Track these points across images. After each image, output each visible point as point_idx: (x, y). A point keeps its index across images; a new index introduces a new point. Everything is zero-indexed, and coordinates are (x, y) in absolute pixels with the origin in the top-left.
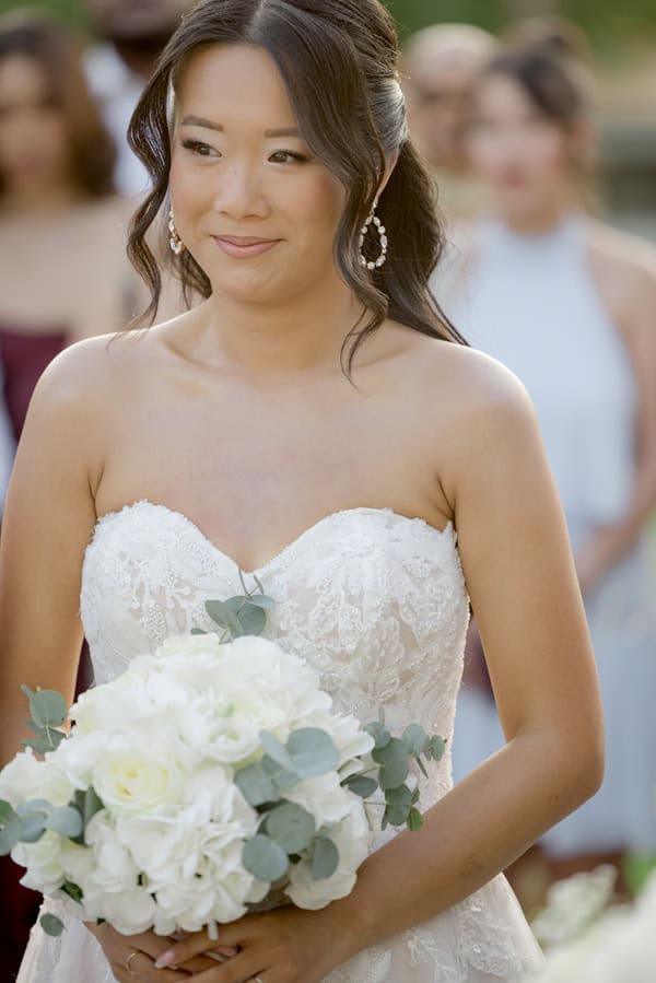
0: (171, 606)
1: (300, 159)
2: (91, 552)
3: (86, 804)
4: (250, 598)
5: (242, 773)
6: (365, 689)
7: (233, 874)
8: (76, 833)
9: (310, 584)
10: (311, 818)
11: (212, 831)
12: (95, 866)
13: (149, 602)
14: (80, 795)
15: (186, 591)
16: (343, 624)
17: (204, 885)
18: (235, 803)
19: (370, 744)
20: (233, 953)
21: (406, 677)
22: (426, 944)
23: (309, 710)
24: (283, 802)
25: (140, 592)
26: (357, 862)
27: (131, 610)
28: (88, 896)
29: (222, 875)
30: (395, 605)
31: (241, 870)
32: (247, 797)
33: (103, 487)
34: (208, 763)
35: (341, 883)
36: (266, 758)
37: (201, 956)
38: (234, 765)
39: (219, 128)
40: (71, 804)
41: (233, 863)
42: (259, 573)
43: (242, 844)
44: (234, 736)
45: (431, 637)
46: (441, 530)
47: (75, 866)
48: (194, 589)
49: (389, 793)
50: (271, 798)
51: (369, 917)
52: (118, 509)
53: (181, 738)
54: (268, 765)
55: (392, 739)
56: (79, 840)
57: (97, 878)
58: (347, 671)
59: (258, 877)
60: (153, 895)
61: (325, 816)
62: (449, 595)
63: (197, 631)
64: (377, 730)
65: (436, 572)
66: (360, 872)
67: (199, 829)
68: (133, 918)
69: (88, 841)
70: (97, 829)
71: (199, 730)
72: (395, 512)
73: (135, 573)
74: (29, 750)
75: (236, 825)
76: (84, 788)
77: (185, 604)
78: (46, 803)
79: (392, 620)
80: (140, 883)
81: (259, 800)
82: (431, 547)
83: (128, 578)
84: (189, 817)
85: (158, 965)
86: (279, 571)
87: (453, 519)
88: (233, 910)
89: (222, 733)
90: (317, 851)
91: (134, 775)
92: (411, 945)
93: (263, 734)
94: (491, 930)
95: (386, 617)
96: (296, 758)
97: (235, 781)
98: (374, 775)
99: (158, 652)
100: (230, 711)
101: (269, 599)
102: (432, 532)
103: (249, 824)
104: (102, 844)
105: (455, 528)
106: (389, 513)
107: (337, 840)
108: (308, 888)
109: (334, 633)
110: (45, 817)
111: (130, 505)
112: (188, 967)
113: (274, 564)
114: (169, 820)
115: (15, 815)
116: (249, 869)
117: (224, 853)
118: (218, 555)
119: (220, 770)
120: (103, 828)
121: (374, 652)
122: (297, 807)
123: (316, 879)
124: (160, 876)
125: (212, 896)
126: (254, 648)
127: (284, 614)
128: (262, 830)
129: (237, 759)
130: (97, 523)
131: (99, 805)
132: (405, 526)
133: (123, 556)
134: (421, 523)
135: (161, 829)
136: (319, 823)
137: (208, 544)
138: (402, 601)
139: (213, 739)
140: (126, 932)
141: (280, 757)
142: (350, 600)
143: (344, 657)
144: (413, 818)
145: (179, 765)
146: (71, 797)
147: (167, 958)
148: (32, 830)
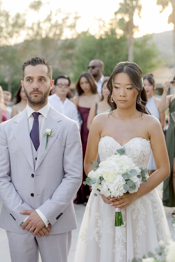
0: (111, 150)
1: (131, 89)
2: (100, 143)
3: (101, 179)
4: (123, 149)
5: (123, 175)
6: (138, 162)
7: (122, 190)
8: (100, 183)
9: (131, 148)
10: (133, 182)
11: (119, 183)
12: (102, 187)
13: (108, 150)
14: (100, 177)
15: (113, 148)
16: (135, 153)
17: (118, 191)
18: (122, 179)
19: (140, 171)
20: (120, 199)
21: (143, 161)
22: (145, 197)
23: (132, 166)
24: (129, 179)
25: (107, 149)
26: (138, 187)
27: (106, 151)
28: (101, 191)
29: (121, 190)
30: (142, 151)
31: (123, 189)
32: (124, 179)
33: (101, 134)
34: (119, 173)
35: (136, 190)
36: (127, 173)
37: (116, 199)
38: (122, 174)
39: (120, 84)
40: (99, 179)
41: (122, 188)
42: (124, 146)
43: (123, 185)
44: (122, 170)
45: (147, 155)
46: (148, 140)
47: (99, 187)
48: (114, 148)
49: (142, 177)
50: (128, 179)
51: (139, 194)
52: (103, 137)
53: (115, 170)
54: (127, 174)
55: (143, 170)
56: (100, 184)
57: (103, 189)
58: (136, 160)
59: (125, 190)
60: (111, 192)
61: (135, 181)
62: (149, 149)
63: (115, 154)
64: (141, 169)
65: (147, 146)
66: (138, 189)
67: (117, 183)
68: (107, 195)
69: (101, 184)
70: (103, 182)
71: (118, 169)
72: (142, 138)
73: (106, 146)
74: (93, 170)
75: (123, 183)
76: (101, 176)
77: (113, 150)
78: (95, 178)
79: (142, 153)
80: (109, 190)
81: (126, 179)
82: (147, 143)
83: (105, 147)
84: (116, 181)
85: (110, 200)
86: (126, 146)
87: (150, 139)
88: (122, 194)
89: (120, 169)
90: (134, 186)
91: (108, 175)
92: (144, 198)
93: (127, 170)
94: (154, 195)
95: (141, 153)
96: (131, 173)
97: (122, 176)
98: (141, 175)
99: (111, 157)
100: (122, 166)
101: (125, 149)
102: (147, 141)
103: (124, 183)
104: (104, 184)
105: (150, 140)
106: (141, 138)
107: (136, 184)
108: (132, 191)
109: (134, 155)
110: (96, 180)
111: (105, 136)
112: (114, 201)
113: (126, 145)
114: (113, 182)
115: (92, 180)
116: (124, 189)
117: (121, 187)
118: (118, 144)
119: (120, 175)
120: (104, 182)
121: (139, 157)
122: (131, 180)
123: (133, 190)
124: (112, 189)
125: (119, 192)
126: (124, 157)
127: (127, 152)
128: (126, 183)
129: (123, 173)
130: (100, 138)
131: (103, 179)
132: (143, 140)
133: (105, 143)
134: (145, 140)
135: (112, 183)
136: (134, 182)
137: (116, 142)
138: (143, 150)
139: (119, 170)
140: (106, 196)
141: (129, 173)
142: (136, 150)
143: (135, 158)
144: (146, 181)
145: (115, 174)
146: (99, 177)
147: (111, 200)
148: (94, 182)
